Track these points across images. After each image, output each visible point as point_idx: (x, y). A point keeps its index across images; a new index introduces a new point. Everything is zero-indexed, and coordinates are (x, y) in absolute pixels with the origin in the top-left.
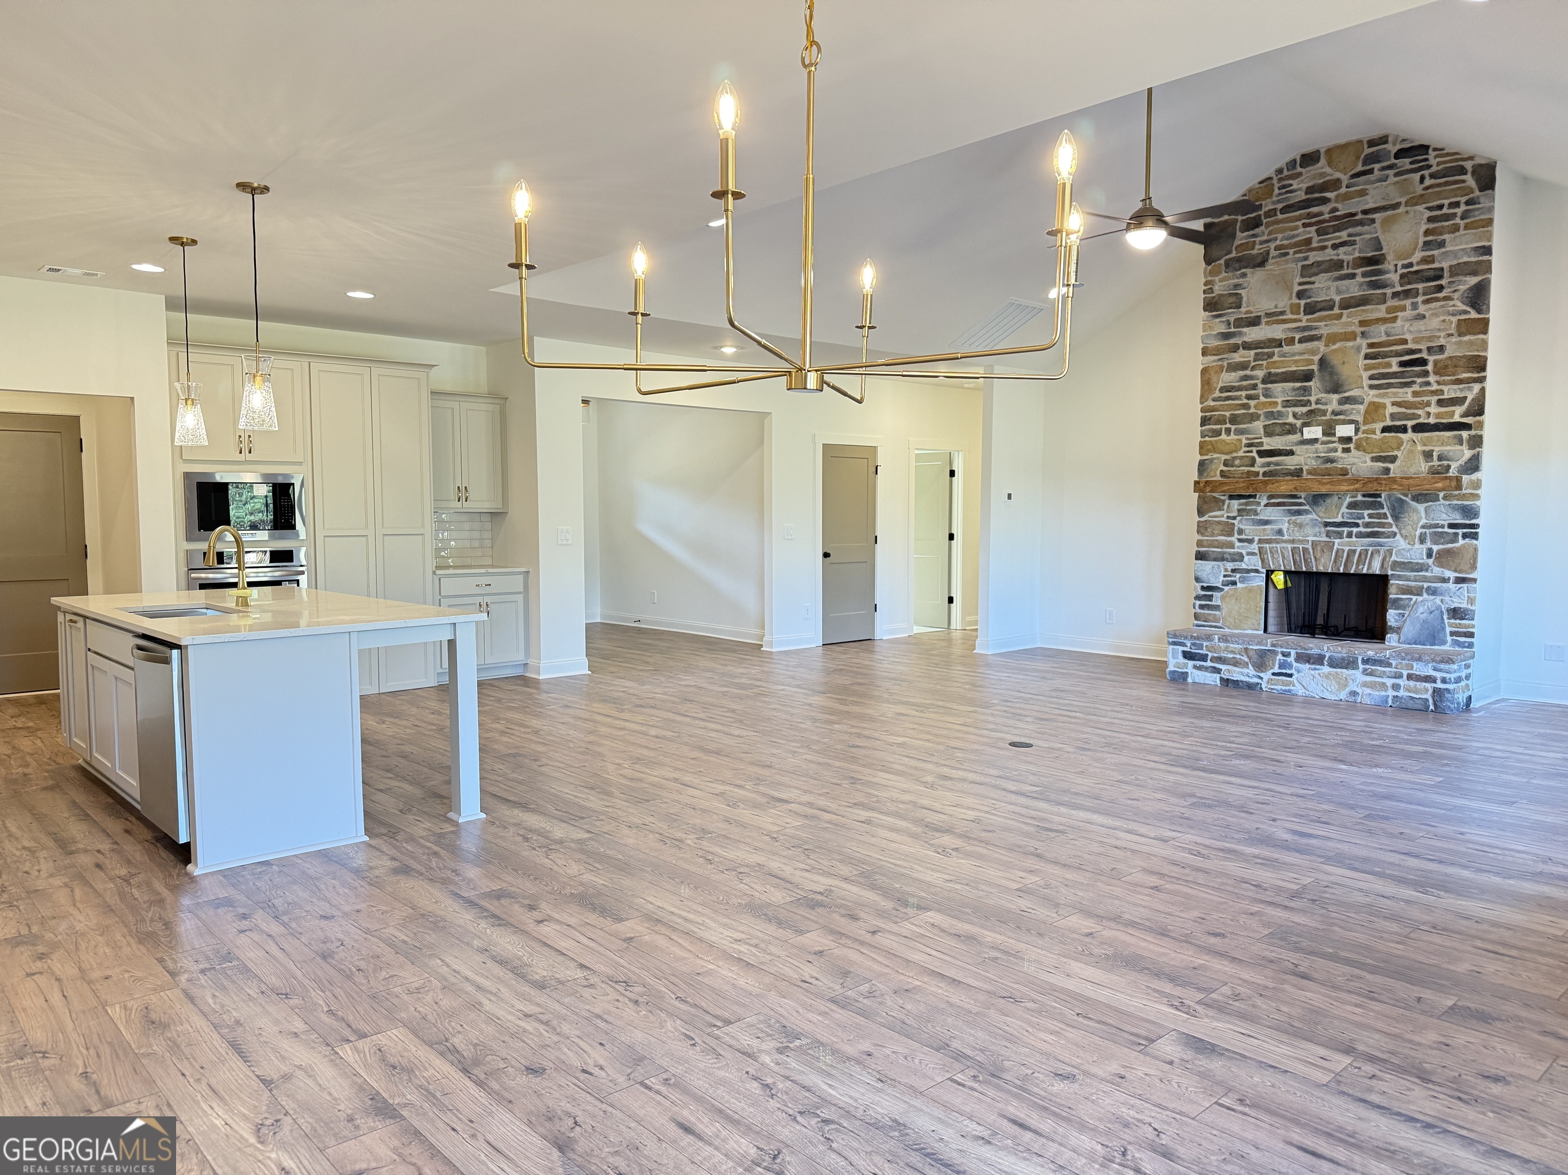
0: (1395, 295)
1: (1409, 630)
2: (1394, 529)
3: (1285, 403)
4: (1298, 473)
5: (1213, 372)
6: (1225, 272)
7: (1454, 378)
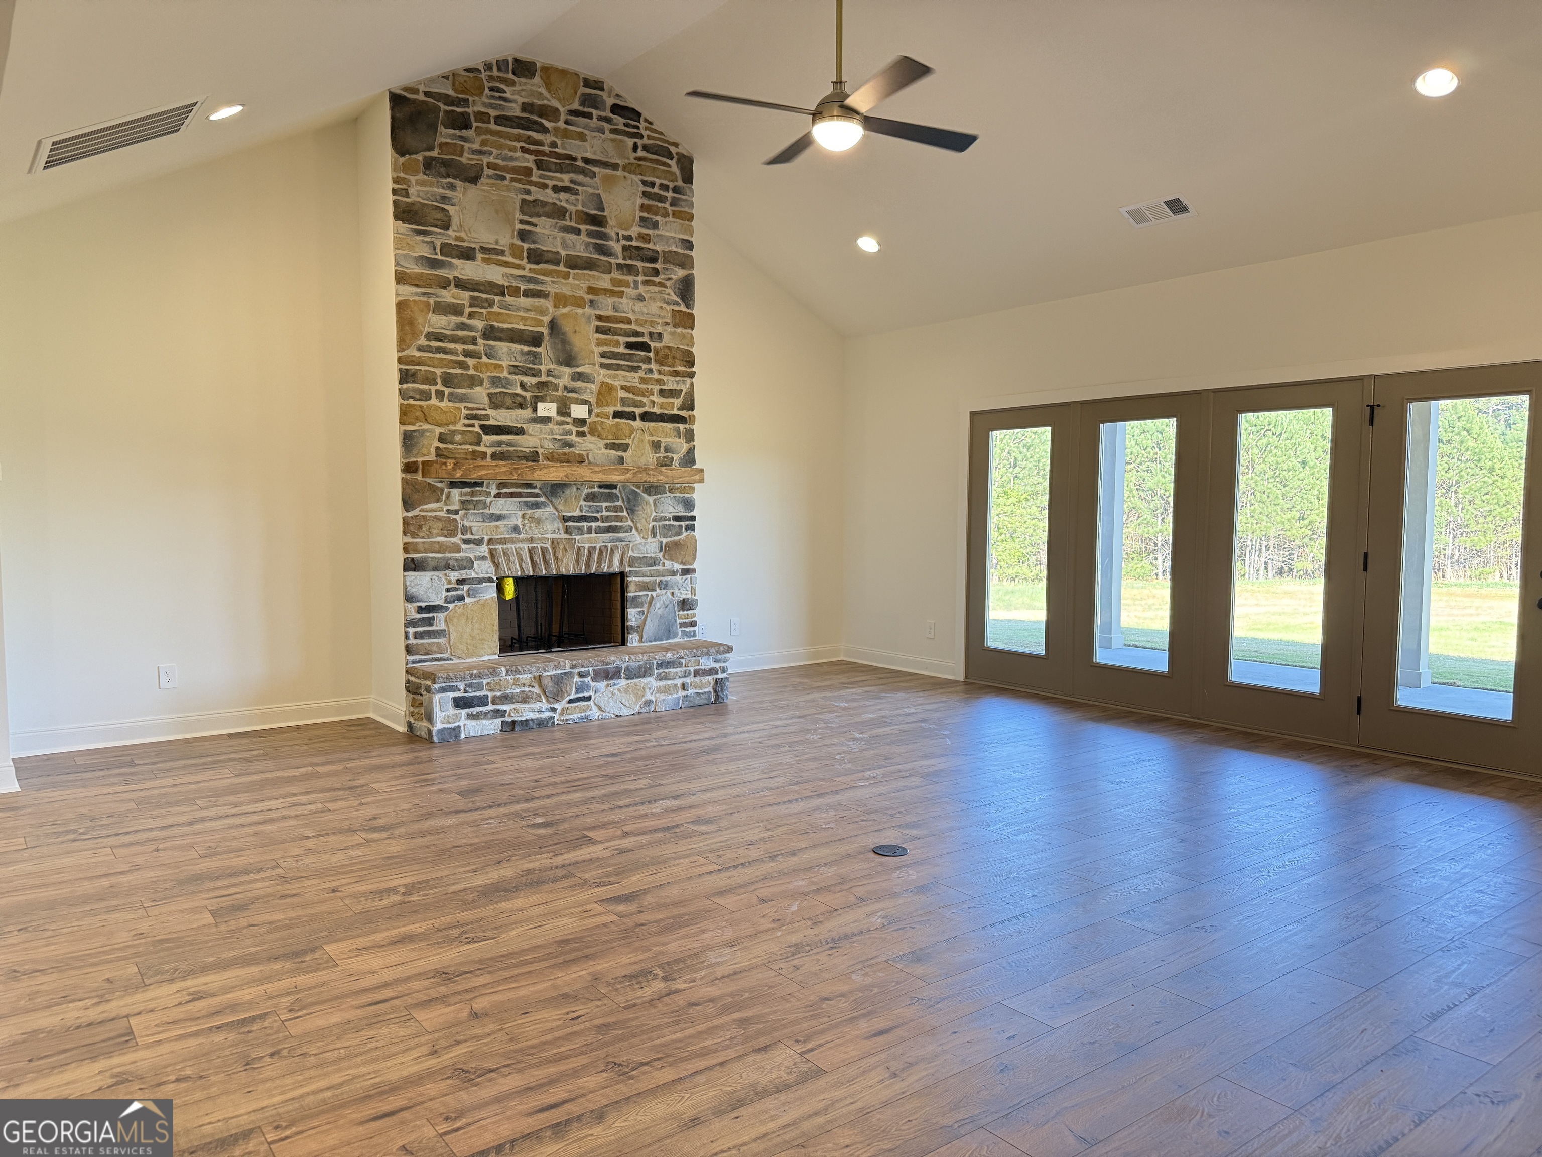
0: (619, 266)
2: (630, 523)
3: (512, 369)
4: (534, 457)
5: (415, 309)
6: (424, 174)
7: (672, 369)
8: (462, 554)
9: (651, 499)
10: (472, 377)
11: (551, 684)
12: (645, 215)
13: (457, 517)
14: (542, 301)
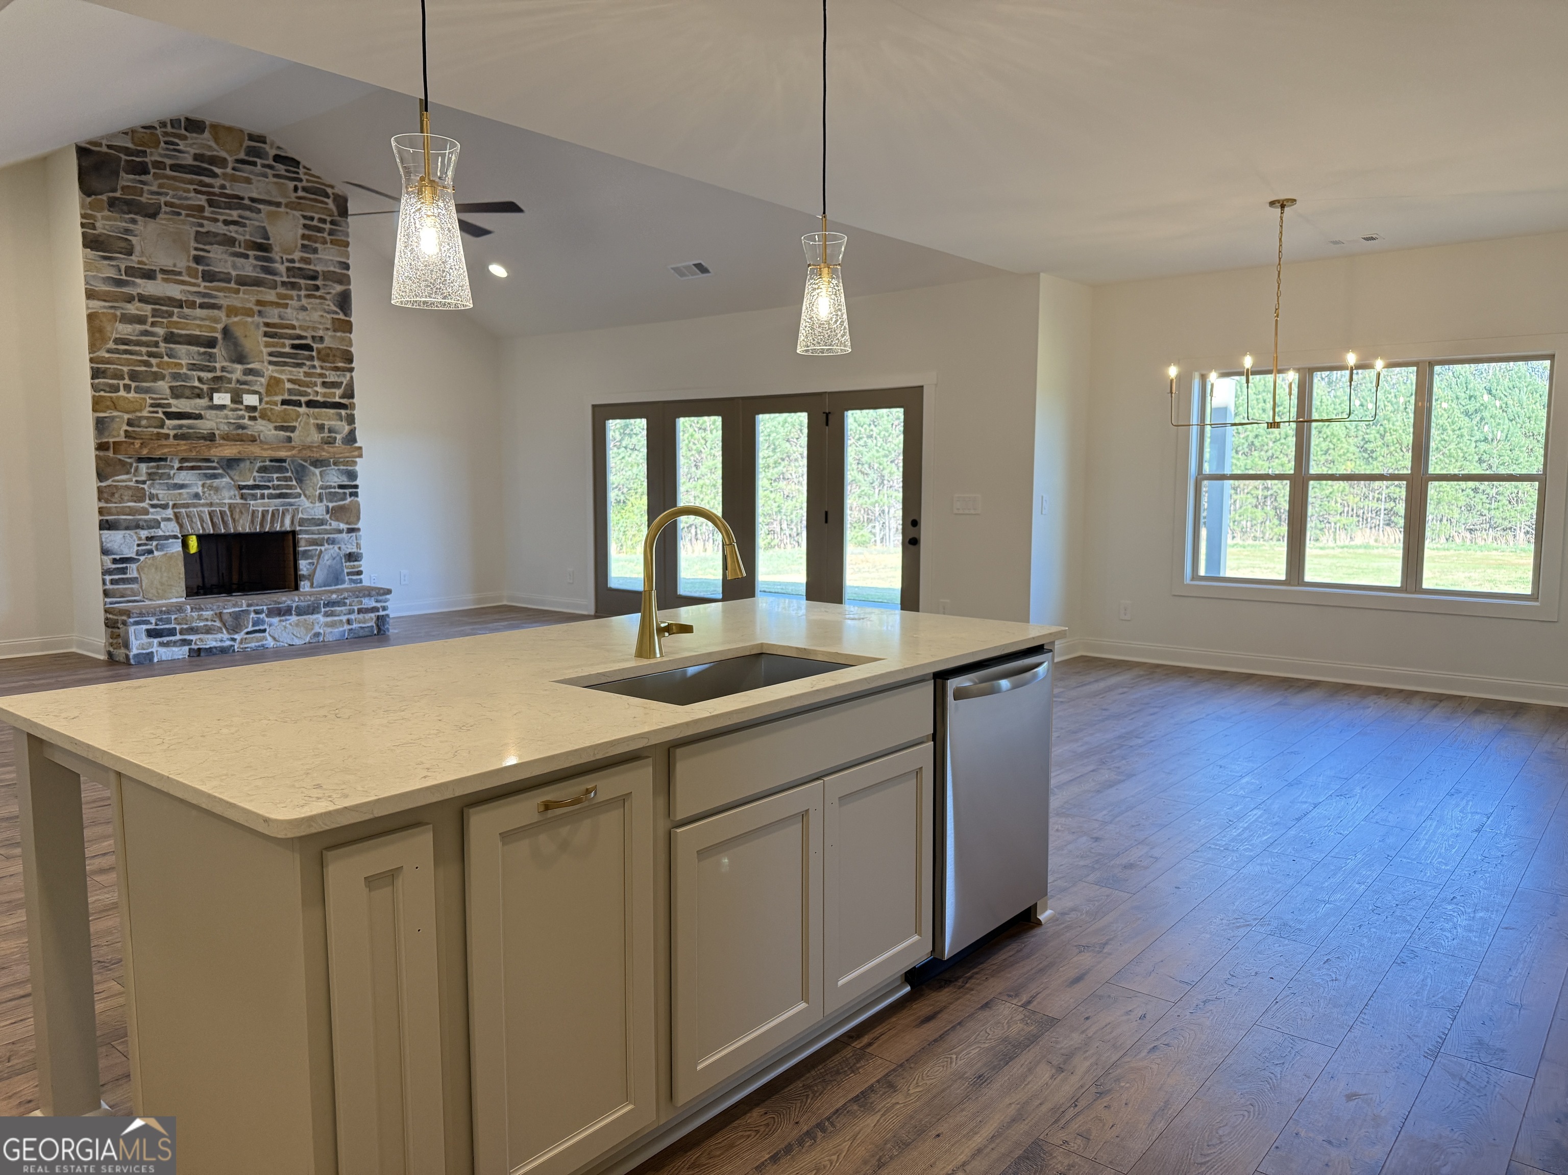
0: (283, 283)
1: (319, 576)
2: (299, 490)
3: (191, 367)
4: (211, 437)
5: (104, 319)
6: (109, 211)
7: (333, 365)
8: (150, 516)
9: (317, 471)
10: (155, 373)
11: (230, 619)
12: (306, 242)
13: (145, 486)
14: (216, 312)
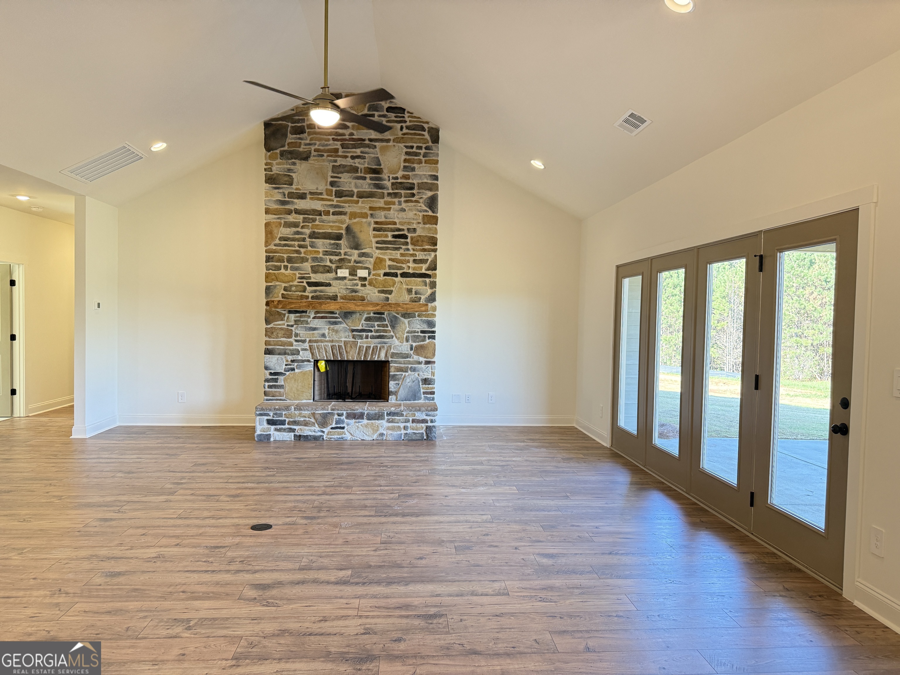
0: (389, 194)
1: (402, 393)
2: (392, 333)
3: (324, 253)
4: (334, 298)
5: (273, 226)
6: (281, 159)
7: (421, 248)
8: (294, 347)
9: (406, 321)
10: (302, 258)
11: (320, 418)
12: (407, 164)
13: (293, 329)
14: (343, 216)
